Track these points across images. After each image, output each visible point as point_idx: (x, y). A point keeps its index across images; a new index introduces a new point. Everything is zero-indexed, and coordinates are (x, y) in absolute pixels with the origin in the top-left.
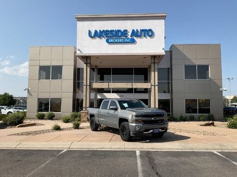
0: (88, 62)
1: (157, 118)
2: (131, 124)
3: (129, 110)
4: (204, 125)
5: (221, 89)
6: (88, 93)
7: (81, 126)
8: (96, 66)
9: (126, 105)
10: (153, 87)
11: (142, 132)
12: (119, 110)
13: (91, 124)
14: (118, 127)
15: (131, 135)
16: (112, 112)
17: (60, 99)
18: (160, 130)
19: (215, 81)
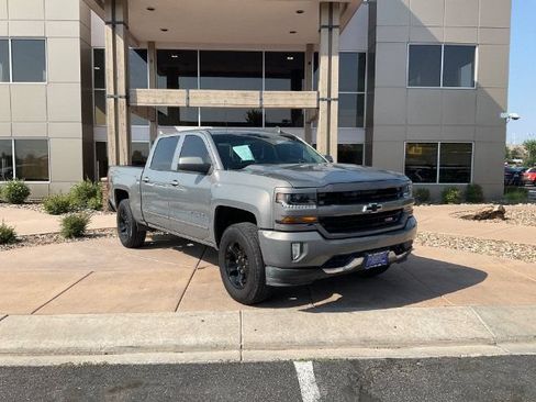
0: (120, 18)
1: (382, 207)
2: (268, 234)
3: (255, 172)
4: (476, 218)
5: (503, 115)
6: (123, 120)
7: (89, 227)
8: (152, 44)
9: (244, 152)
10: (323, 105)
11: (318, 269)
12: (216, 174)
13: (121, 220)
14: (210, 241)
15: (271, 281)
16: (189, 179)
17: (44, 143)
18: (392, 254)
19: (489, 91)
